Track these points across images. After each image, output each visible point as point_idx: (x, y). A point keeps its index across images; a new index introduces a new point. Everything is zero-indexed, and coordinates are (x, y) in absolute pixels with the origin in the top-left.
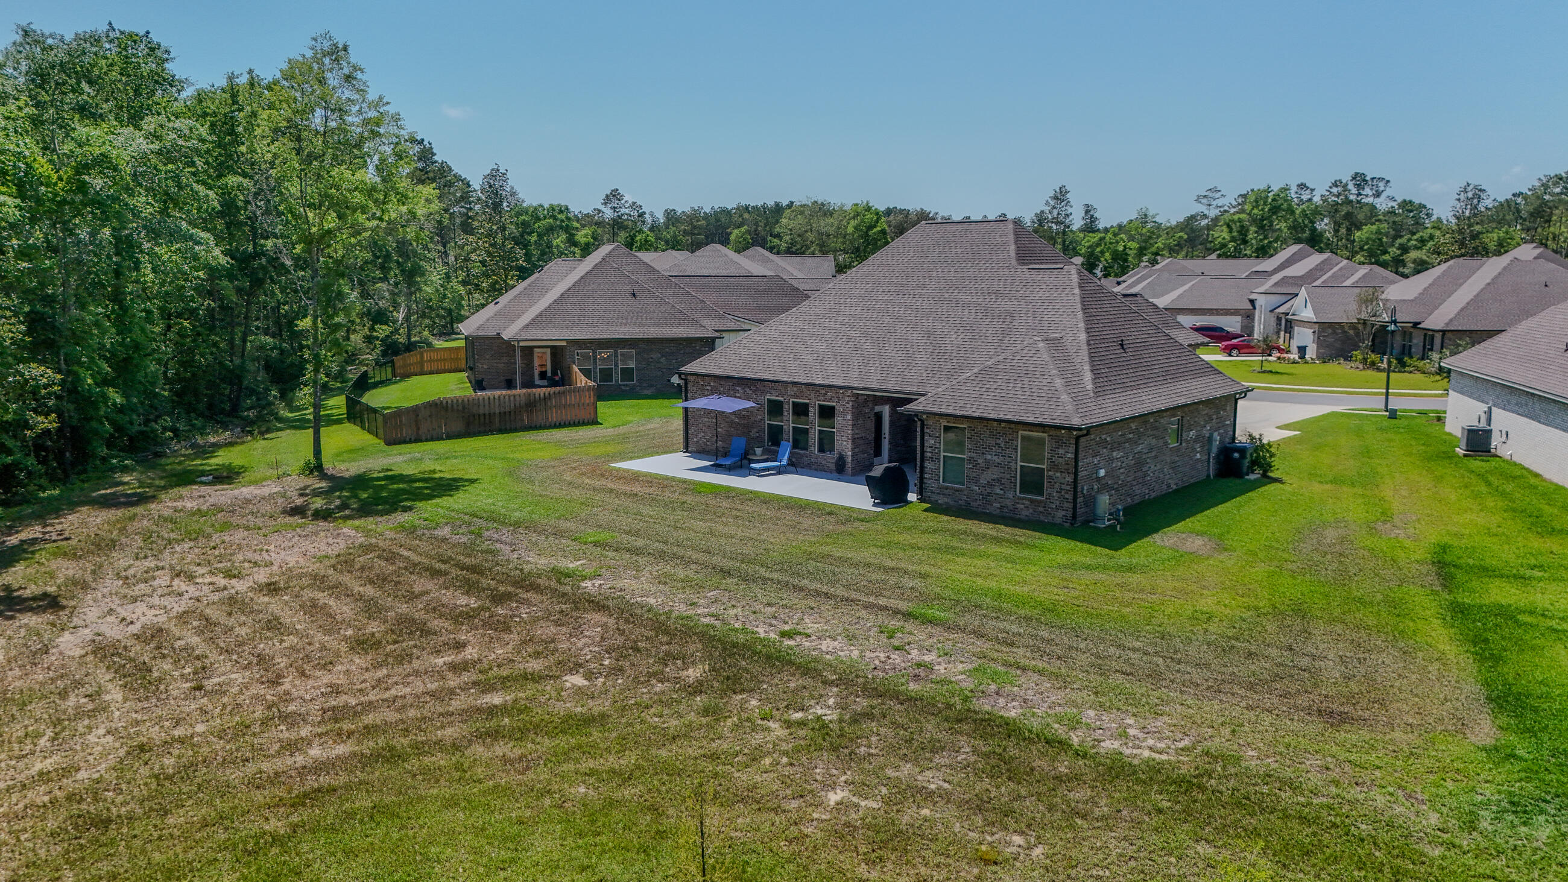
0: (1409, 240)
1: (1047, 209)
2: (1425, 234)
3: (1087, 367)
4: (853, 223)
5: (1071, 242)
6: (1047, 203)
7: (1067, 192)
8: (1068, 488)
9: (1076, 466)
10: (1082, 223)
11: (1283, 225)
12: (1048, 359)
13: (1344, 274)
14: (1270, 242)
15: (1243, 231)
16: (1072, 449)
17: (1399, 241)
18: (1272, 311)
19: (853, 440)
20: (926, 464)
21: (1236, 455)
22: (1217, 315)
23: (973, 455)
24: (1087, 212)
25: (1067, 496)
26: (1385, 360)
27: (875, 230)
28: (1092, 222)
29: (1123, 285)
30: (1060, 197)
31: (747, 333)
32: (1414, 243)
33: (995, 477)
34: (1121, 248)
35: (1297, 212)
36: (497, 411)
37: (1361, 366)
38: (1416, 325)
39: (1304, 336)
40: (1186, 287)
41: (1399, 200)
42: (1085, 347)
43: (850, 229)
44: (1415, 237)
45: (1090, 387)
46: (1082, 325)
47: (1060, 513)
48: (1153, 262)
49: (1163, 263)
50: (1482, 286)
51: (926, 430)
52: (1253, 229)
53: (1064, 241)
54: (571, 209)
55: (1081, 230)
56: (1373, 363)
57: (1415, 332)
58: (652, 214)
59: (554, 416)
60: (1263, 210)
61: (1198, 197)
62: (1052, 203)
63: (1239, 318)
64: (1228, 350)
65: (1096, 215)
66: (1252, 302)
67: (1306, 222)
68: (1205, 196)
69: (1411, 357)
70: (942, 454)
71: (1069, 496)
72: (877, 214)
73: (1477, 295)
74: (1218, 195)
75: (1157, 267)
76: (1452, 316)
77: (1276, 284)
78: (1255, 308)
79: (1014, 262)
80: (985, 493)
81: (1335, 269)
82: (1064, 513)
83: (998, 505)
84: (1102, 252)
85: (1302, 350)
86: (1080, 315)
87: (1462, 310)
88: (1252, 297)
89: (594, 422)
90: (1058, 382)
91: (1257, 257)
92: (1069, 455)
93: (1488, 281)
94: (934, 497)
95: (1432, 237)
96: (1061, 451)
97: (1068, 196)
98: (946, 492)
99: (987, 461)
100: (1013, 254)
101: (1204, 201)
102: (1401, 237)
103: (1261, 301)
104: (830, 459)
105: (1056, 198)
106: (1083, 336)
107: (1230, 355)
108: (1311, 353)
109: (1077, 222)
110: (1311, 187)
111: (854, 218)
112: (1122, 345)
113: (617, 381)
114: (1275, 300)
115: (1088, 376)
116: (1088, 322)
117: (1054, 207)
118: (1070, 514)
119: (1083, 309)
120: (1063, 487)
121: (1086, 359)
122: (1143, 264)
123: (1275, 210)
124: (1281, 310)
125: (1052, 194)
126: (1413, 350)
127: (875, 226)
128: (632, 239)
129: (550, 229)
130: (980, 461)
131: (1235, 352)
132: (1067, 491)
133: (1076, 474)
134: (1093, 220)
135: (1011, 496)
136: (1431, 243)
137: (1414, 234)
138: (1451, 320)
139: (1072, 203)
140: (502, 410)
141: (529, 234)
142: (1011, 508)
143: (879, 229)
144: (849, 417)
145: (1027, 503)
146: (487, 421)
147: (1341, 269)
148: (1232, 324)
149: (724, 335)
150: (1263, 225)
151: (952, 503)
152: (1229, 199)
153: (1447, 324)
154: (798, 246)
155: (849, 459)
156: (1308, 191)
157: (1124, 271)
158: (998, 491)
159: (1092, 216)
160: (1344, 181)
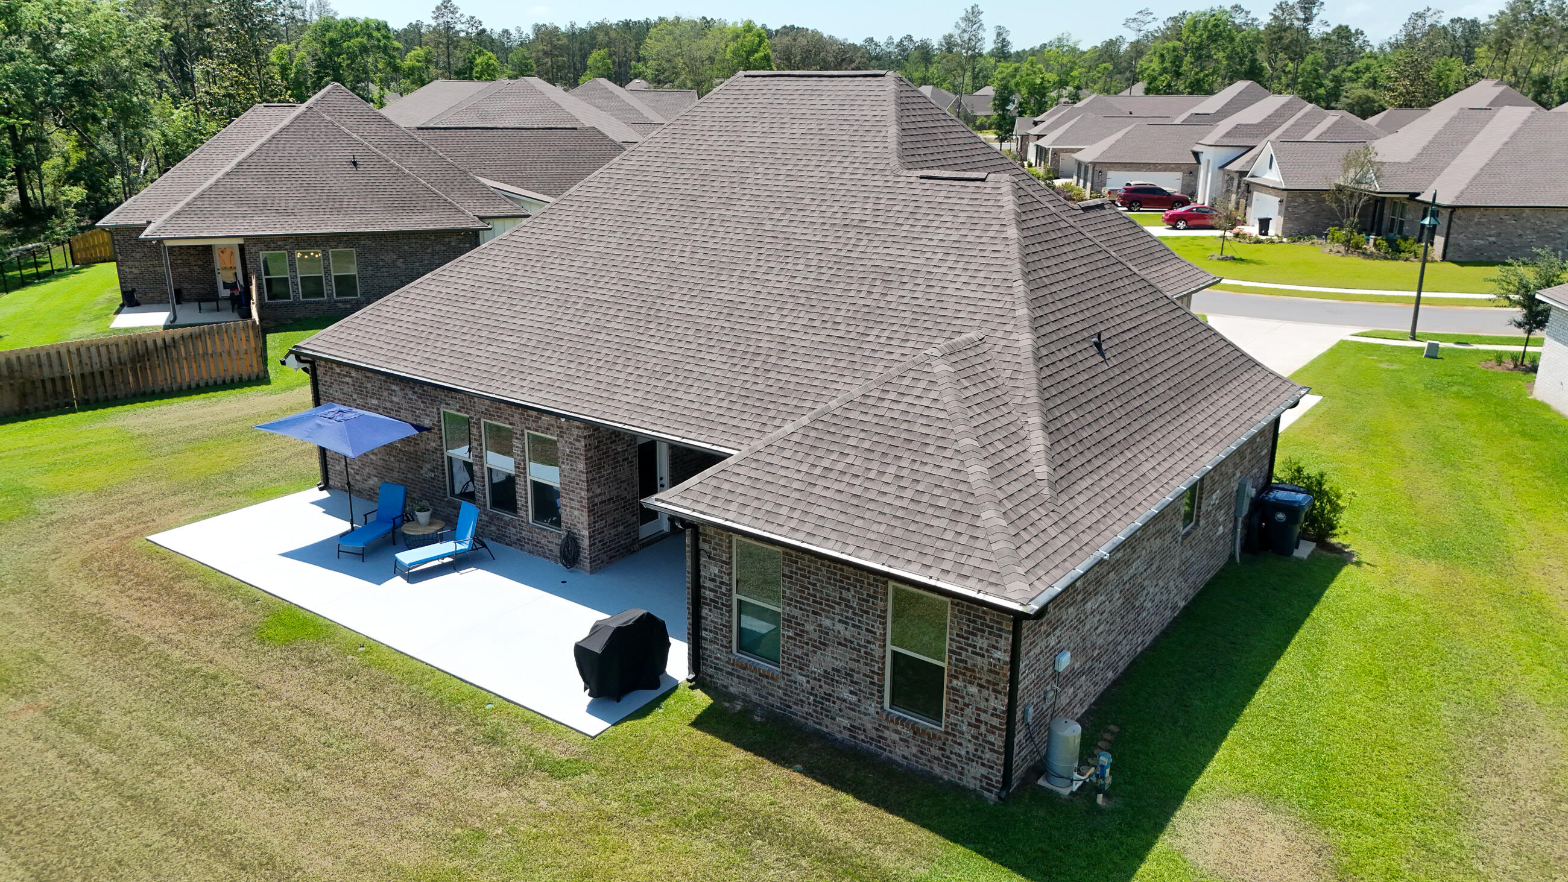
0: (1344, 70)
1: (956, 33)
2: (1360, 64)
3: (1035, 419)
4: (732, 46)
5: (981, 70)
6: (957, 26)
7: (980, 13)
8: (995, 722)
9: (1014, 681)
10: (993, 46)
11: (1221, 55)
12: (953, 406)
13: (1307, 124)
14: (1207, 76)
15: (1177, 61)
16: (1006, 642)
17: (1333, 72)
18: (1222, 167)
19: (591, 511)
20: (705, 612)
21: (1281, 516)
22: (1155, 170)
23: (796, 612)
24: (999, 34)
25: (991, 738)
26: (1372, 241)
27: (756, 55)
28: (1003, 46)
29: (1040, 127)
30: (973, 18)
31: (524, 221)
32: (1349, 74)
33: (839, 664)
34: (1038, 81)
35: (1237, 39)
36: (77, 372)
37: (1342, 249)
38: (1413, 196)
39: (1266, 205)
40: (1119, 135)
41: (1334, 26)
42: (1030, 367)
43: (728, 55)
44: (1350, 68)
45: (1042, 471)
46: (1022, 311)
47: (979, 770)
48: (1075, 98)
49: (1088, 99)
50: (1499, 146)
51: (703, 546)
52: (1188, 58)
53: (974, 69)
54: (391, 25)
55: (992, 54)
56: (1357, 247)
57: (1410, 205)
58: (518, 30)
59: (187, 374)
60: (1200, 36)
61: (1127, 21)
62: (963, 25)
63: (1179, 175)
64: (1173, 222)
65: (1009, 38)
66: (1196, 155)
67: (1246, 51)
68: (1135, 20)
69: (1406, 239)
70: (735, 596)
71: (998, 740)
72: (759, 36)
73: (1492, 159)
74: (1150, 18)
75: (1079, 104)
76: (1463, 187)
77: (1228, 135)
78: (1199, 162)
79: (894, 161)
80: (820, 692)
81: (1299, 115)
82: (984, 771)
83: (846, 723)
84: (1017, 85)
85: (1264, 224)
86: (1019, 288)
87: (1475, 178)
88: (1197, 148)
89: (262, 379)
90: (976, 471)
91: (1190, 93)
92: (998, 654)
93: (1505, 139)
94: (722, 679)
95: (1368, 68)
96: (982, 642)
97: (981, 17)
98: (745, 674)
99: (823, 630)
100: (893, 144)
101: (1133, 25)
102: (1335, 67)
103: (1209, 156)
104: (552, 538)
105: (967, 19)
106: (1025, 340)
107: (1175, 228)
108: (1273, 230)
109: (988, 45)
110: (1246, 9)
111: (734, 40)
112: (1098, 345)
113: (330, 295)
114: (1226, 154)
115: (1038, 440)
116: (1035, 302)
117: (964, 31)
118: (997, 776)
119: (1026, 274)
120: (983, 717)
121: (1033, 397)
122: (1063, 100)
123: (1214, 38)
124: (1234, 167)
125: (963, 14)
126: (1406, 228)
127: (756, 51)
128: (471, 63)
129: (364, 50)
130: (809, 627)
131: (1181, 225)
132: (992, 729)
133: (1012, 695)
134: (1004, 43)
135: (872, 710)
136: (1367, 75)
137: (1349, 64)
138: (1462, 193)
139: (985, 26)
140: (87, 369)
141: (338, 56)
142: (873, 734)
143: (761, 54)
144: (581, 466)
145: (907, 732)
146: (59, 388)
147: (1306, 115)
148: (1171, 183)
149: (498, 224)
150: (1200, 54)
151: (755, 698)
152: (1157, 24)
153: (1457, 198)
154: (667, 74)
155: (585, 543)
156: (1243, 14)
157: (1041, 109)
158: (846, 695)
159: (1004, 40)
160: (1291, 3)
